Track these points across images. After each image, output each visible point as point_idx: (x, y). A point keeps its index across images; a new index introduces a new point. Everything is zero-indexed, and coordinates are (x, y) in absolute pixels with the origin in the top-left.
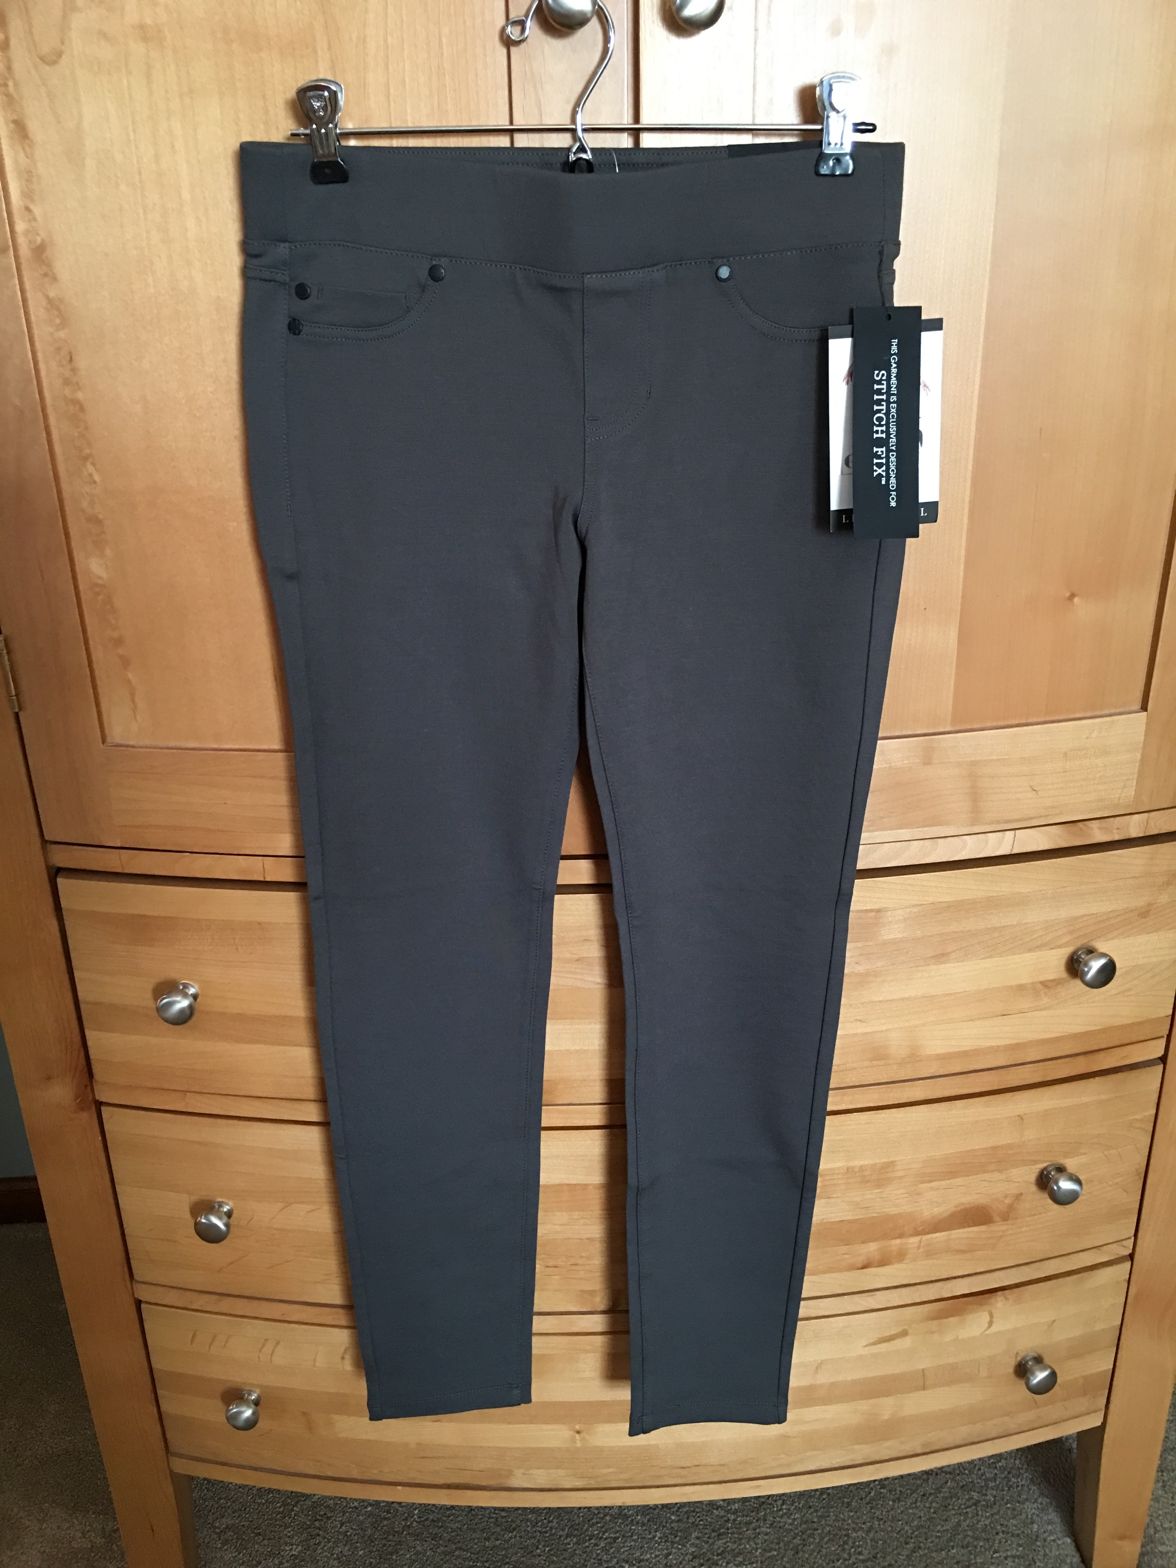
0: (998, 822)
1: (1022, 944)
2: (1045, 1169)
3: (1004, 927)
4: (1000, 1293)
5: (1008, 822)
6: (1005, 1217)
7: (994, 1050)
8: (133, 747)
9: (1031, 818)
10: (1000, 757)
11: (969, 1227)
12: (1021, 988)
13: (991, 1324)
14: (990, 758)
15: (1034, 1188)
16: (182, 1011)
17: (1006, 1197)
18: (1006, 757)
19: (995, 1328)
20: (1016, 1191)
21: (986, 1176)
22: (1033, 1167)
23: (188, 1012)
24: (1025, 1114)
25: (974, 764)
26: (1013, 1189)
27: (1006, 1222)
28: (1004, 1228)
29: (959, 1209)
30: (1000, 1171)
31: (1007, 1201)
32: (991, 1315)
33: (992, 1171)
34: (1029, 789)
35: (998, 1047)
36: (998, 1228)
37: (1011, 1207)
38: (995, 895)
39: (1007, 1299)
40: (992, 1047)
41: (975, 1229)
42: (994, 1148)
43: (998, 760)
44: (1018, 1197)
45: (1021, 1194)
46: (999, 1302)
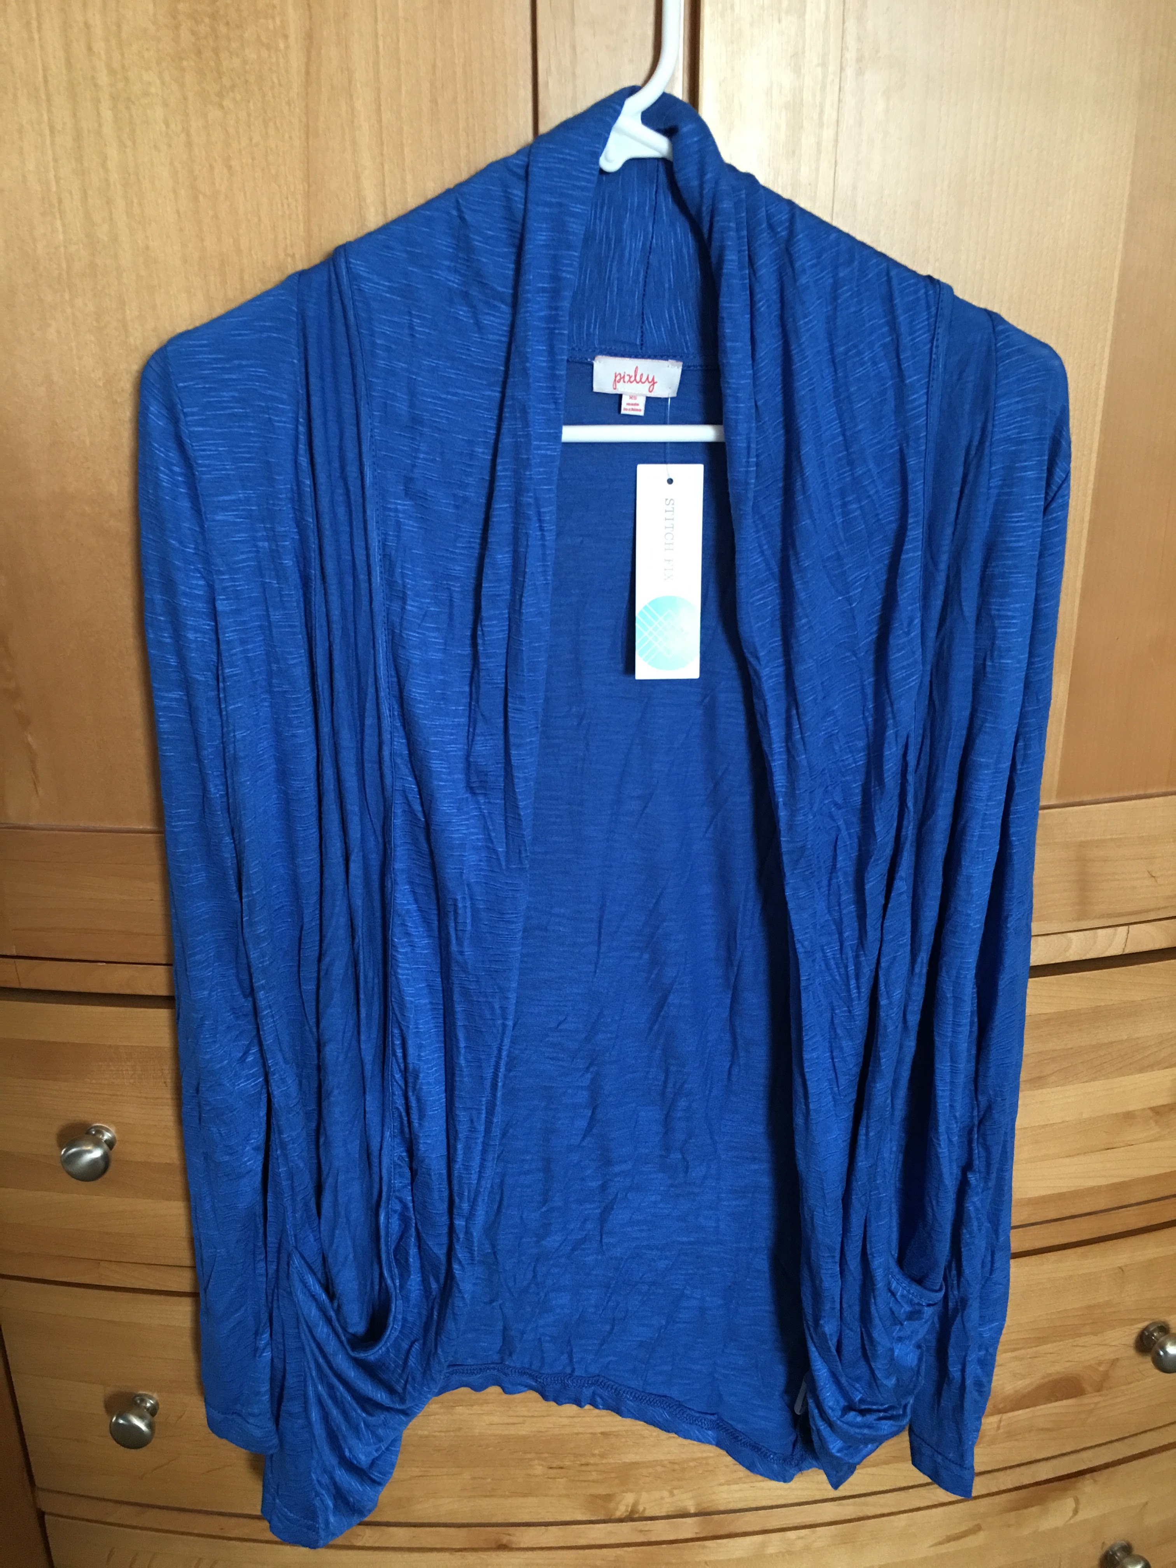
0: (1109, 916)
1: (1131, 1064)
2: (1146, 1329)
3: (1112, 1043)
4: (1088, 1476)
5: (1120, 915)
6: (1099, 1388)
7: (1093, 1191)
8: (32, 828)
9: (1148, 911)
10: (1114, 837)
11: (1056, 1401)
12: (1129, 1116)
13: (1076, 1512)
14: (1103, 837)
15: (1132, 1352)
16: (94, 1162)
17: (1100, 1363)
18: (1121, 836)
19: (1081, 1516)
20: (1113, 1356)
21: (1081, 1341)
22: (1132, 1327)
23: (102, 1164)
24: (1126, 1266)
25: (1082, 845)
26: (1109, 1354)
27: (1098, 1394)
28: (1096, 1400)
29: (1046, 1380)
30: (1094, 1334)
31: (1101, 1369)
32: (1077, 1501)
33: (1086, 1334)
34: (1146, 875)
35: (1100, 1187)
36: (1090, 1400)
37: (1106, 1376)
38: (1103, 1004)
39: (1095, 1481)
40: (1093, 1188)
41: (1065, 1402)
42: (1089, 1307)
43: (1112, 840)
44: (1114, 1362)
45: (1117, 1359)
46: (1087, 1486)
